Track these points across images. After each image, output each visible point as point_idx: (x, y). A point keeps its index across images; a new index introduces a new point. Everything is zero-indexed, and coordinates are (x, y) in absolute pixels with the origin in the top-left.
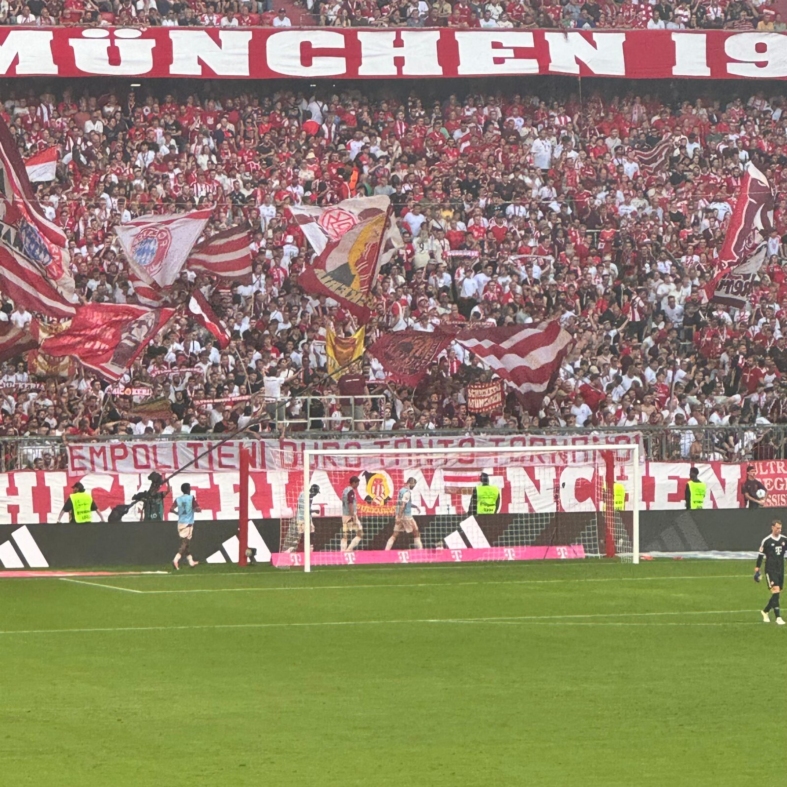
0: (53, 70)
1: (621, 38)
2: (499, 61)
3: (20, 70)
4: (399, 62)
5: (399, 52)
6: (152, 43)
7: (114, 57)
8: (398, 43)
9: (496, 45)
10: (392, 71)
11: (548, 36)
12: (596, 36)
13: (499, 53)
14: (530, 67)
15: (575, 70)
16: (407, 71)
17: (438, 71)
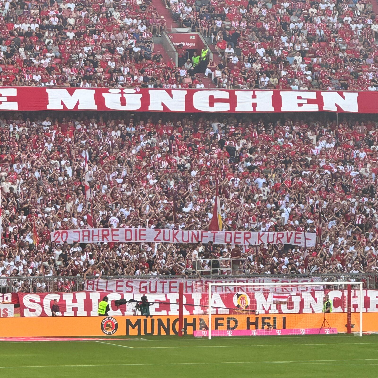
0: (95, 107)
1: (357, 95)
2: (300, 105)
3: (80, 108)
4: (254, 105)
5: (254, 101)
6: (141, 96)
7: (123, 102)
8: (254, 96)
9: (299, 98)
10: (251, 109)
11: (323, 94)
12: (345, 94)
13: (300, 101)
14: (314, 108)
15: (335, 109)
16: (258, 109)
17: (272, 109)
